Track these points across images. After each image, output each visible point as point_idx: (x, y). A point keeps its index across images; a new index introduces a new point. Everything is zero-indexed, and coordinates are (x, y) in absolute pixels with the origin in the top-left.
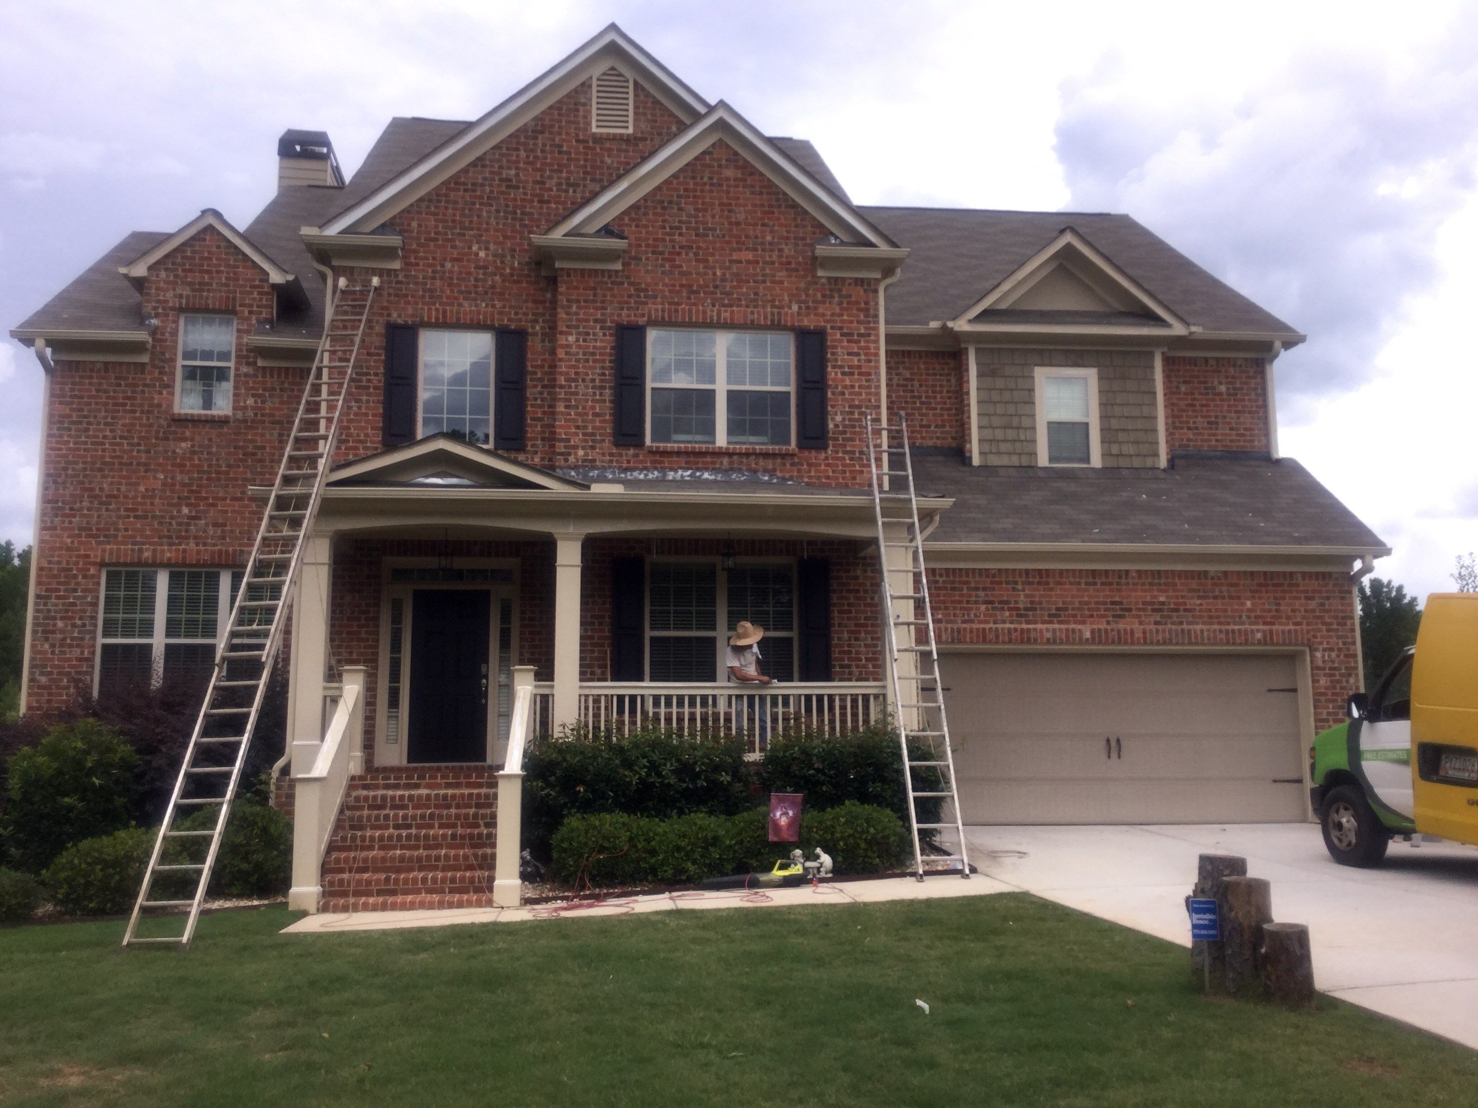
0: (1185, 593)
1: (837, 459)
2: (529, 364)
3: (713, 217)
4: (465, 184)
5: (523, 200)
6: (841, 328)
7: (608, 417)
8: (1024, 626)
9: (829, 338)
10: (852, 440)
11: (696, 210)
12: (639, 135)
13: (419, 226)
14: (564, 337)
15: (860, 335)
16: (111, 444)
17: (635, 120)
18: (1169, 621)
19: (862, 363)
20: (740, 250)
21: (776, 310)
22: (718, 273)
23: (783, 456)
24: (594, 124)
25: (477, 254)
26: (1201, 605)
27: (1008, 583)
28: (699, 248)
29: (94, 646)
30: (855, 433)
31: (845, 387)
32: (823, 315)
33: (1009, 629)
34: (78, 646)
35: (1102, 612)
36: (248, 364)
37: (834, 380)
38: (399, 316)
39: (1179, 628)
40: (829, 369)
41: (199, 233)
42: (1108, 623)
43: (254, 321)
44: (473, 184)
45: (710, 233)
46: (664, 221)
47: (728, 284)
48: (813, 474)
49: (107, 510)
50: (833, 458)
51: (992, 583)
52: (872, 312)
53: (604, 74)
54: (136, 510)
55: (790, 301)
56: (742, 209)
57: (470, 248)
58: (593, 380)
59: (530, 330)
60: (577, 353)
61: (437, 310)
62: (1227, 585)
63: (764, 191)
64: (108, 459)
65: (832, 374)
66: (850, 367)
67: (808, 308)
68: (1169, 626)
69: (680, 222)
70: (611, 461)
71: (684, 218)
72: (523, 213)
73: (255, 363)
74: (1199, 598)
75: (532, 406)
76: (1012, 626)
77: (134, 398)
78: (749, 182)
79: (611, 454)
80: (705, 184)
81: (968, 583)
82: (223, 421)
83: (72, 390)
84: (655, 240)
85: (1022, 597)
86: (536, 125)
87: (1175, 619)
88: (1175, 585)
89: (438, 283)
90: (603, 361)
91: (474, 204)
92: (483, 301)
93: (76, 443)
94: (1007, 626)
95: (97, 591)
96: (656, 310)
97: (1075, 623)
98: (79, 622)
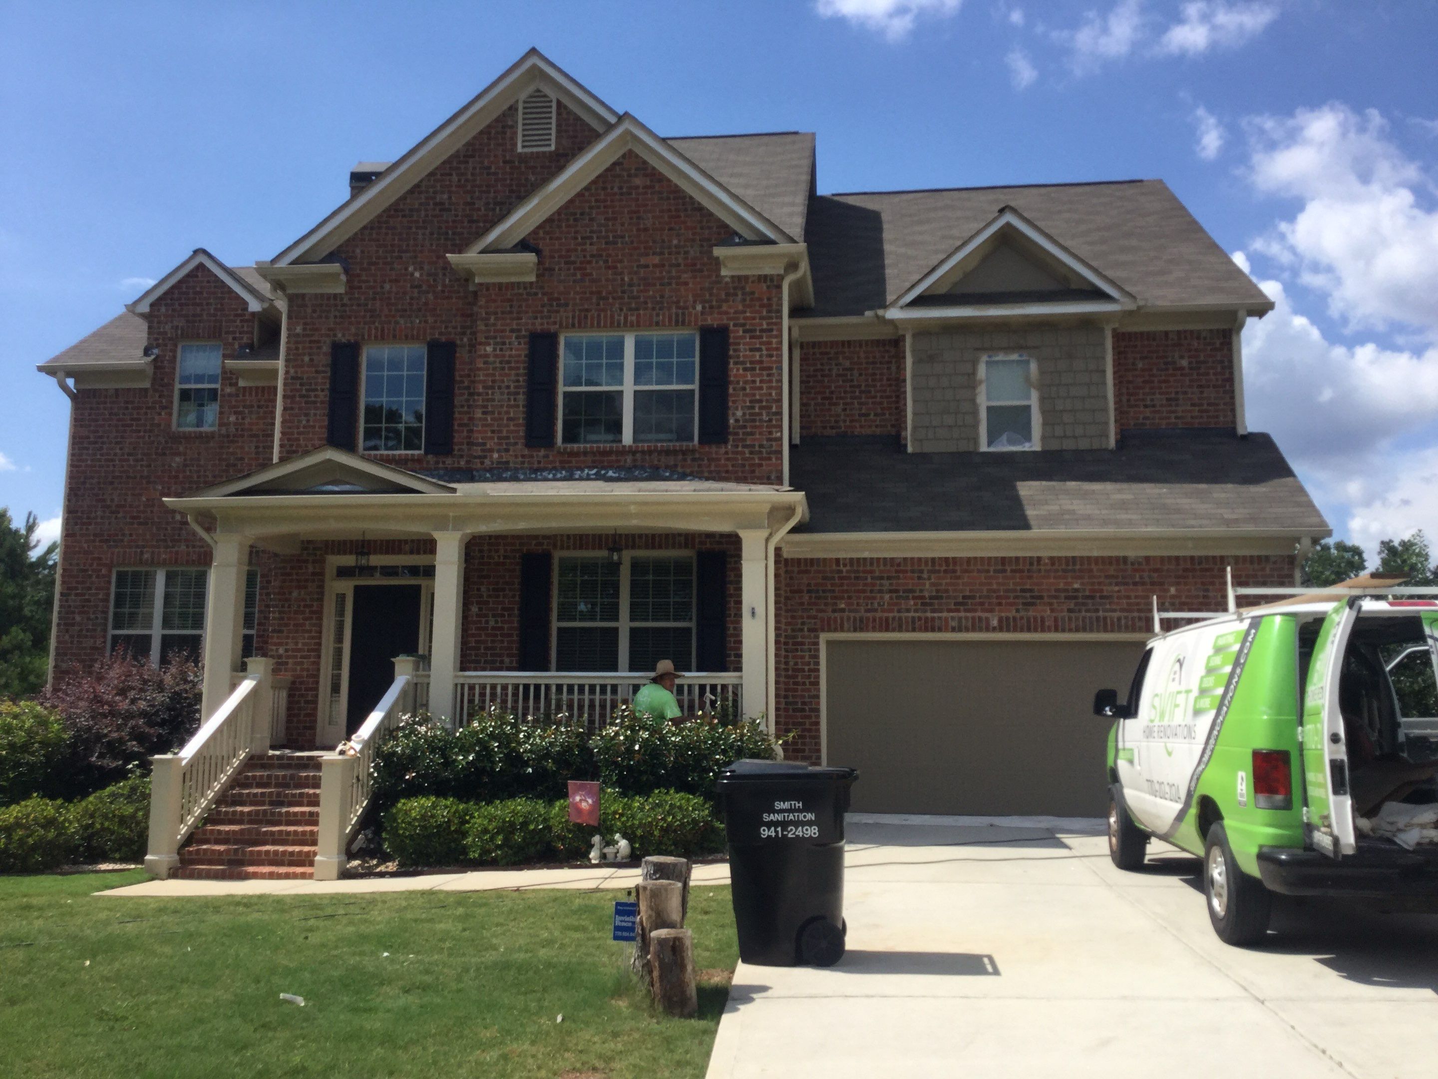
0: (1102, 580)
1: (737, 453)
2: (457, 374)
3: (622, 225)
4: (403, 210)
5: (454, 221)
6: (743, 325)
7: (521, 421)
8: (929, 615)
9: (732, 335)
10: (752, 434)
11: (606, 219)
12: (561, 151)
13: (363, 252)
14: (482, 347)
15: (762, 331)
16: (120, 460)
17: (557, 137)
18: (1084, 608)
19: (764, 359)
20: (647, 255)
21: (680, 311)
22: (626, 279)
23: (684, 453)
24: (519, 145)
25: (412, 275)
26: (1119, 591)
27: (913, 571)
28: (609, 255)
29: (105, 637)
30: (756, 427)
31: (746, 382)
32: (726, 313)
33: (913, 618)
34: (92, 637)
35: (1011, 600)
36: (231, 385)
37: (735, 376)
38: (344, 335)
39: (1094, 615)
40: (731, 365)
41: (192, 271)
42: (1017, 611)
43: (236, 346)
44: (411, 210)
45: (619, 240)
46: (576, 232)
47: (635, 289)
48: (713, 468)
49: (116, 518)
50: (733, 453)
51: (897, 572)
52: (774, 307)
53: (531, 97)
54: (139, 517)
55: (695, 302)
56: (650, 215)
57: (406, 269)
58: (508, 387)
59: (458, 342)
60: (495, 362)
61: (376, 328)
62: (1150, 571)
63: (672, 196)
64: (117, 474)
65: (735, 371)
66: (751, 362)
67: (711, 307)
68: (1083, 614)
69: (592, 232)
70: (523, 463)
71: (595, 228)
72: (454, 234)
73: (236, 384)
74: (1117, 584)
75: (460, 413)
76: (917, 615)
77: (139, 420)
78: (657, 188)
79: (523, 456)
80: (615, 194)
81: (871, 572)
82: (210, 437)
83: (90, 415)
84: (568, 251)
85: (927, 586)
86: (467, 150)
87: (1090, 607)
88: (1091, 571)
89: (378, 303)
90: (518, 368)
91: (410, 228)
92: (417, 317)
93: (92, 460)
94: (912, 614)
95: (108, 589)
96: (567, 318)
97: (983, 611)
98: (92, 616)
